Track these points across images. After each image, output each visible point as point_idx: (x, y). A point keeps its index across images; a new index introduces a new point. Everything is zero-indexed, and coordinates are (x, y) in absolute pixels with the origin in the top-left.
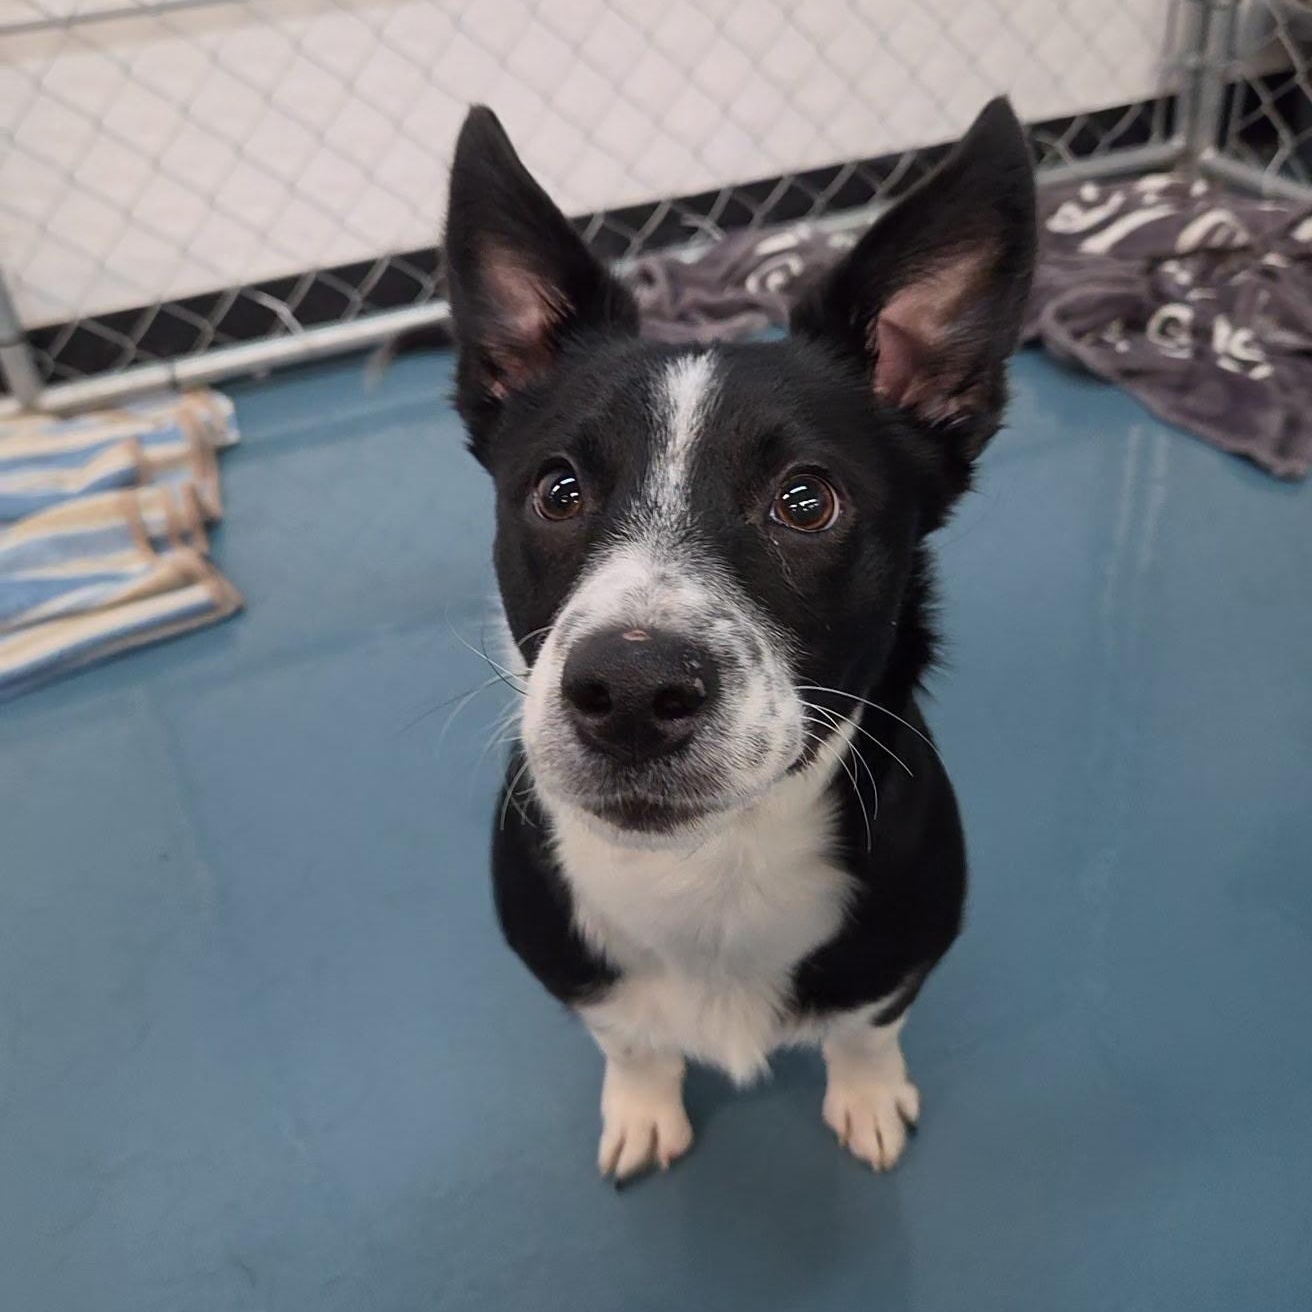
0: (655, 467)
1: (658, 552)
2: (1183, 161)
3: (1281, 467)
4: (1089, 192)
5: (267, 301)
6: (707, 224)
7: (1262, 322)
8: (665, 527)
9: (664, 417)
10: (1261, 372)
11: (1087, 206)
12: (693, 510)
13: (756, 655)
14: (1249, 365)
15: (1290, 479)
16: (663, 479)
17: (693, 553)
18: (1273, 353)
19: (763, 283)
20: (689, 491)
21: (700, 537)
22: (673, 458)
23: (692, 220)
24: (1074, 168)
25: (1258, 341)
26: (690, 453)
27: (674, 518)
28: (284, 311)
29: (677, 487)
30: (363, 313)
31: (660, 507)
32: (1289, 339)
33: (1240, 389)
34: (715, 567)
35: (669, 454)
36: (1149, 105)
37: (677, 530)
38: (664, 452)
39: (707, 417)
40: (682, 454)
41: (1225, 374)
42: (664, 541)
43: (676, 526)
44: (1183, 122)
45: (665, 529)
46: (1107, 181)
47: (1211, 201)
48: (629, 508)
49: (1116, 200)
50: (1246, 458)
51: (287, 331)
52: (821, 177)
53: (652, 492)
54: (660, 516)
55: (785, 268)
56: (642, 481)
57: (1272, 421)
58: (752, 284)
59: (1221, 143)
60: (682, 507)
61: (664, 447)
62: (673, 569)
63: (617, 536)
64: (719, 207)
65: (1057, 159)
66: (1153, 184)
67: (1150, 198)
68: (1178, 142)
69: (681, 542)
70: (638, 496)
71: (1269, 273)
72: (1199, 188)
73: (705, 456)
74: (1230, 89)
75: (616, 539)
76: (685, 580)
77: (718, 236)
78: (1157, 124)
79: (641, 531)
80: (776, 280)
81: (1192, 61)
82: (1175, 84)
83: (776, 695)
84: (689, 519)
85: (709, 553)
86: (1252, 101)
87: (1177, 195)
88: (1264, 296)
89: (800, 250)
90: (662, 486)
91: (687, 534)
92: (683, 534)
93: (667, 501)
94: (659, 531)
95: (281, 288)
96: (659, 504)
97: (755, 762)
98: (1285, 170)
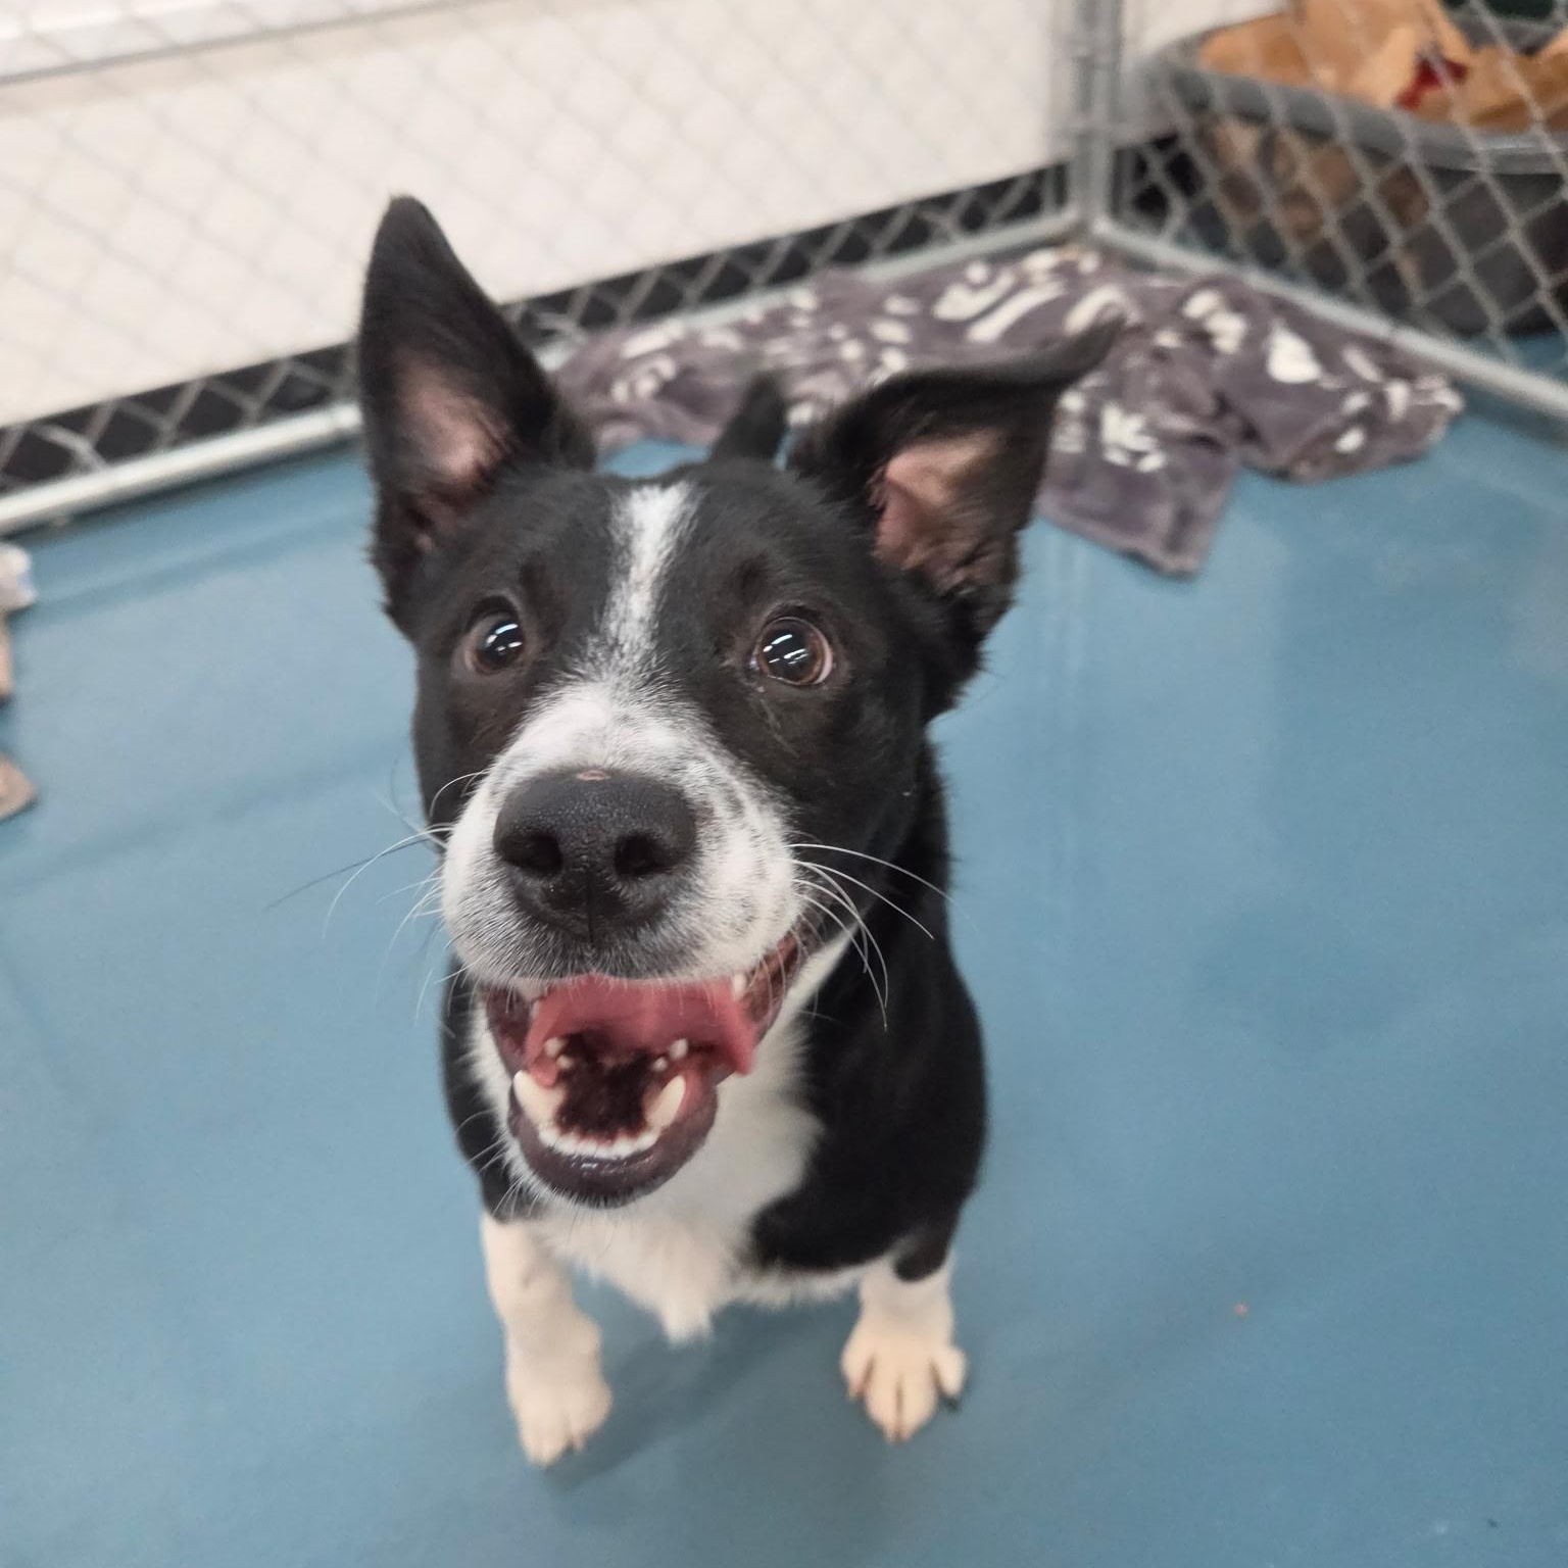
0: (616, 597)
1: (619, 694)
2: (1076, 234)
3: (1172, 563)
4: (977, 273)
5: (61, 437)
6: (566, 325)
7: (1155, 408)
8: (627, 669)
9: (628, 540)
10: (1153, 463)
11: (976, 288)
12: (659, 648)
13: (737, 807)
14: (1138, 455)
15: (1182, 577)
16: (625, 612)
17: (660, 697)
18: (1167, 440)
19: (632, 389)
20: (656, 626)
21: (668, 679)
22: (638, 584)
23: (549, 320)
24: (964, 246)
25: (1151, 429)
26: (657, 580)
27: (637, 658)
28: (81, 446)
29: (641, 621)
30: (176, 443)
31: (622, 646)
32: (1180, 424)
33: (1130, 484)
34: (688, 711)
35: (631, 581)
36: (1039, 176)
37: (640, 672)
38: (627, 579)
39: (679, 542)
40: (648, 583)
41: (1113, 469)
42: (626, 684)
43: (639, 668)
44: (1074, 191)
45: (626, 671)
46: (998, 260)
47: (1102, 276)
48: (585, 645)
49: (1005, 280)
50: (1136, 558)
51: (85, 470)
52: (690, 268)
53: (613, 627)
54: (622, 656)
55: (654, 372)
56: (601, 613)
57: (1162, 515)
58: (620, 392)
59: (1115, 211)
60: (646, 646)
61: (626, 572)
62: (636, 710)
63: (570, 676)
64: (579, 306)
65: (945, 239)
66: (1041, 262)
67: (1039, 278)
68: (1070, 215)
69: (645, 685)
70: (595, 631)
71: (1161, 355)
72: (1089, 263)
73: (675, 586)
74: (1119, 155)
75: (569, 680)
76: (652, 722)
77: (581, 338)
78: (1048, 193)
79: (599, 672)
80: (647, 386)
81: (1079, 124)
82: (1065, 150)
83: (765, 854)
84: (654, 659)
85: (680, 697)
86: (1141, 167)
87: (1067, 273)
88: (1154, 380)
89: (673, 350)
90: (624, 620)
91: (653, 676)
92: (648, 676)
93: (629, 638)
94: (621, 673)
95: (76, 420)
96: (621, 643)
97: (740, 931)
98: (1181, 240)
